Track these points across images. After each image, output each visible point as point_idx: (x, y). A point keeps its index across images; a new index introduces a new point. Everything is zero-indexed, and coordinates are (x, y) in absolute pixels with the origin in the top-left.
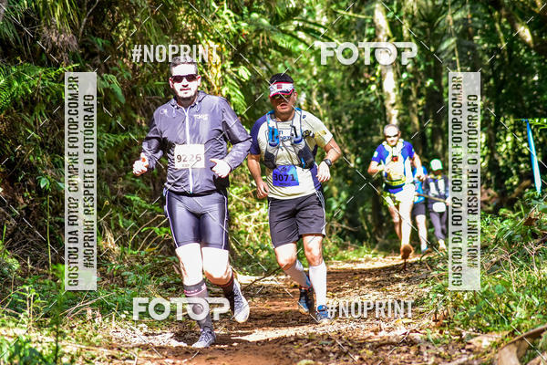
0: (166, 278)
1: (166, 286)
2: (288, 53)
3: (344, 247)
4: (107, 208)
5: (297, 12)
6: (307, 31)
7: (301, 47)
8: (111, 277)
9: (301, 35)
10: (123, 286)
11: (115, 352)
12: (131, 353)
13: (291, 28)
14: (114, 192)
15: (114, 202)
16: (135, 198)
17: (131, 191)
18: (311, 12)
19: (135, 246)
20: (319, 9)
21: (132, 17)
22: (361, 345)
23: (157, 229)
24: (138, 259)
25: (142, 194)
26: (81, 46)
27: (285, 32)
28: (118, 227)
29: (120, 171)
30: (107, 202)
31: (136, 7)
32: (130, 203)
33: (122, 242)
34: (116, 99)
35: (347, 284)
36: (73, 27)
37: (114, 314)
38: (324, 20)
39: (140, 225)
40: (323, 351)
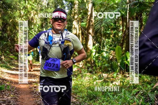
0: (10, 63)
1: (10, 64)
2: (31, 34)
3: (36, 61)
4: (3, 53)
5: (33, 28)
6: (34, 31)
7: (33, 33)
8: (3, 62)
9: (33, 32)
10: (4, 63)
11: (2, 73)
12: (4, 73)
13: (32, 30)
14: (4, 50)
15: (4, 52)
16: (7, 51)
17: (7, 50)
18: (35, 29)
19: (6, 58)
20: (36, 28)
21: (10, 26)
22: (37, 76)
23: (10, 56)
24: (7, 60)
25: (8, 51)
26: (2, 29)
27: (31, 31)
28: (4, 55)
29: (5, 47)
30: (3, 52)
31: (11, 25)
32: (6, 52)
33: (5, 57)
34: (6, 37)
35: (36, 67)
36: (1, 27)
37: (2, 67)
38: (37, 30)
39: (8, 55)
40: (31, 76)
